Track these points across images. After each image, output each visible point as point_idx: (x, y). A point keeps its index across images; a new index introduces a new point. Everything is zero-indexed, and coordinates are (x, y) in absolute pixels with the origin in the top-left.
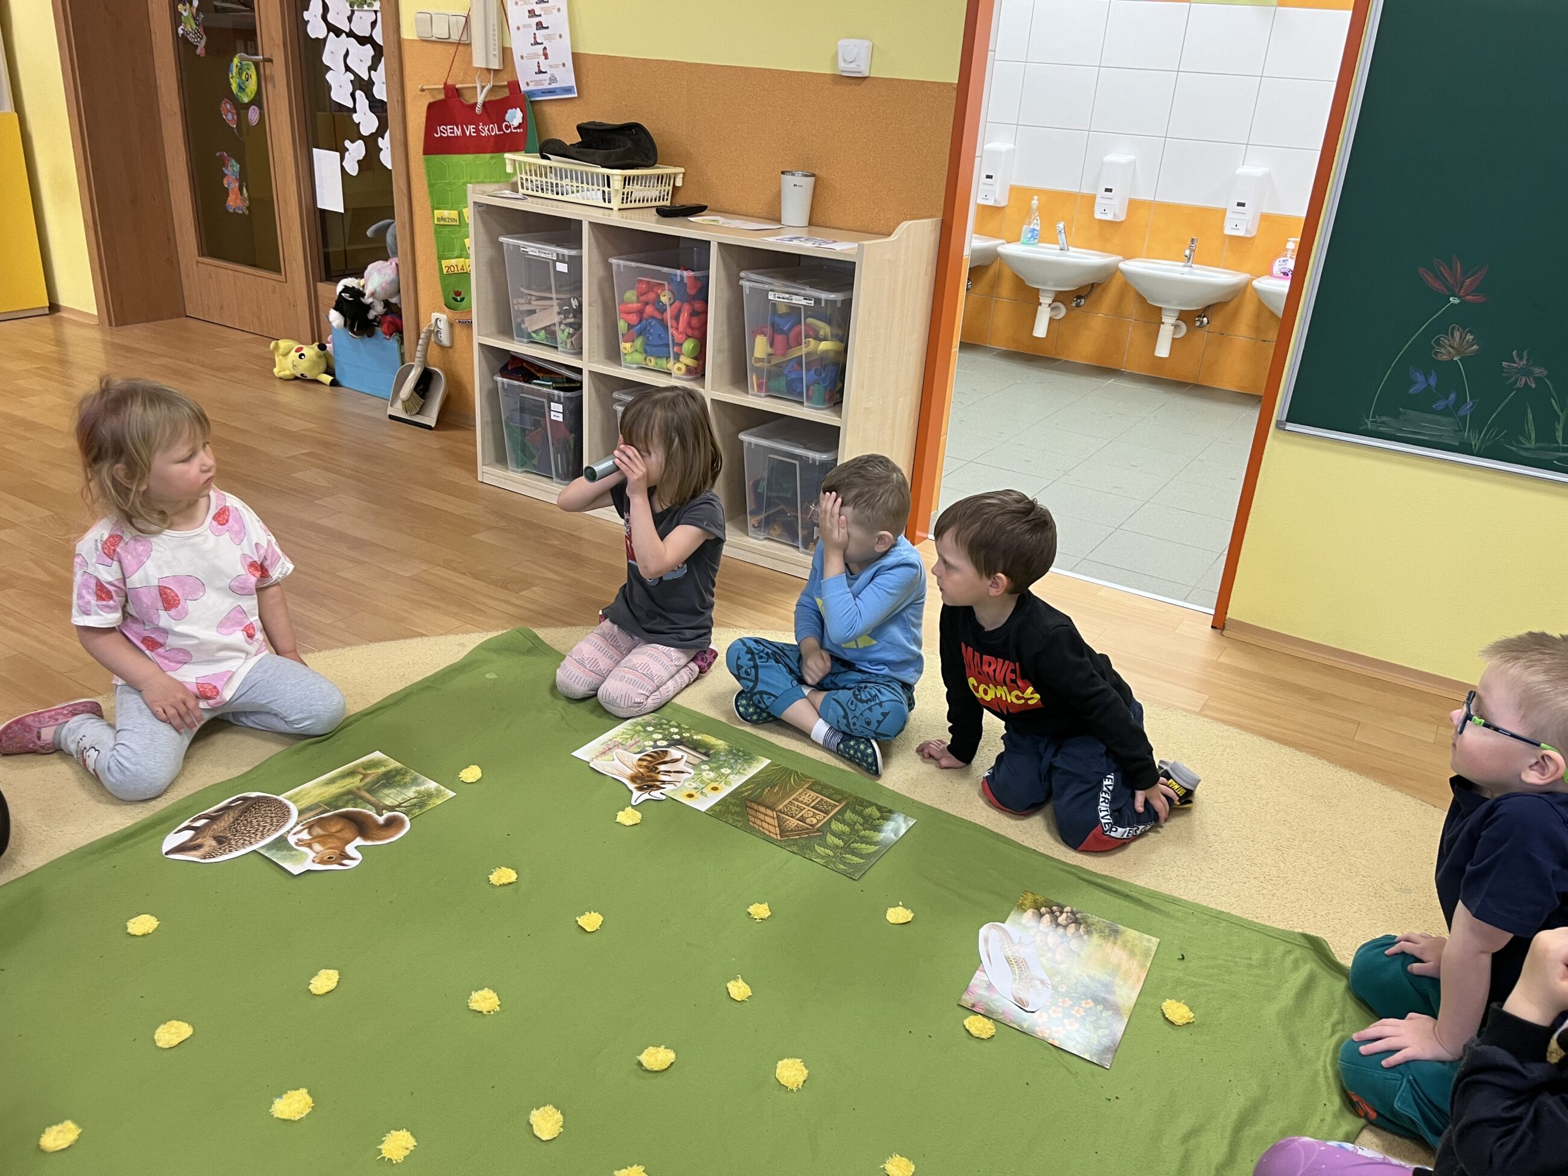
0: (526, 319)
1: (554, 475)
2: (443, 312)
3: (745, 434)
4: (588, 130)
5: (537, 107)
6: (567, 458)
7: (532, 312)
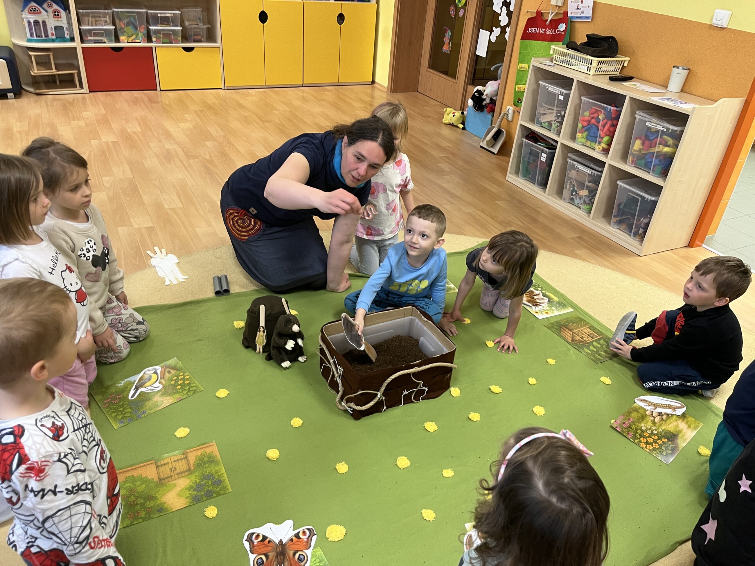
0: (541, 116)
1: (536, 183)
2: (511, 106)
3: (621, 182)
4: (590, 37)
5: (573, 23)
6: (543, 177)
7: (545, 114)
